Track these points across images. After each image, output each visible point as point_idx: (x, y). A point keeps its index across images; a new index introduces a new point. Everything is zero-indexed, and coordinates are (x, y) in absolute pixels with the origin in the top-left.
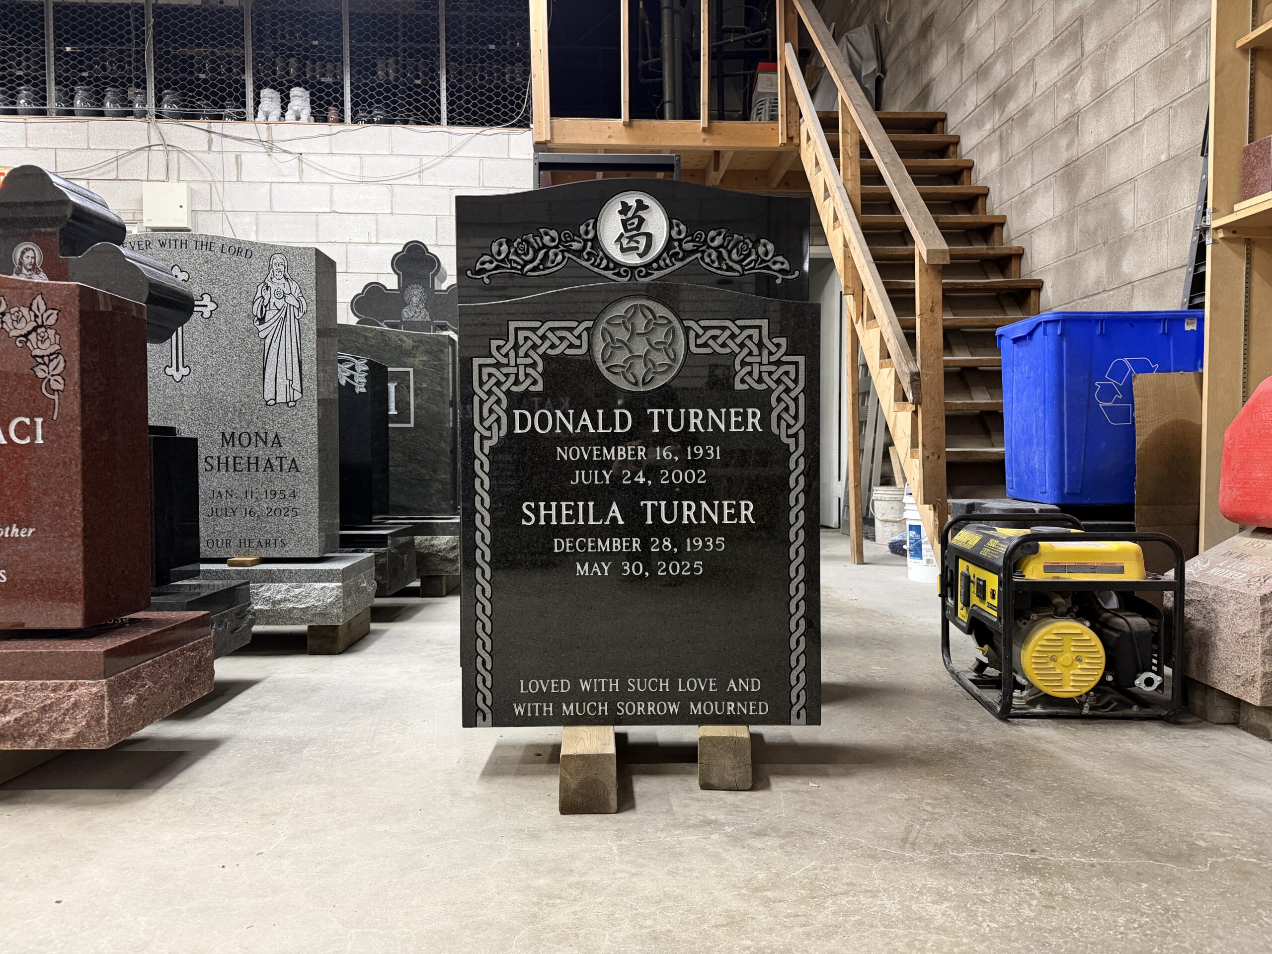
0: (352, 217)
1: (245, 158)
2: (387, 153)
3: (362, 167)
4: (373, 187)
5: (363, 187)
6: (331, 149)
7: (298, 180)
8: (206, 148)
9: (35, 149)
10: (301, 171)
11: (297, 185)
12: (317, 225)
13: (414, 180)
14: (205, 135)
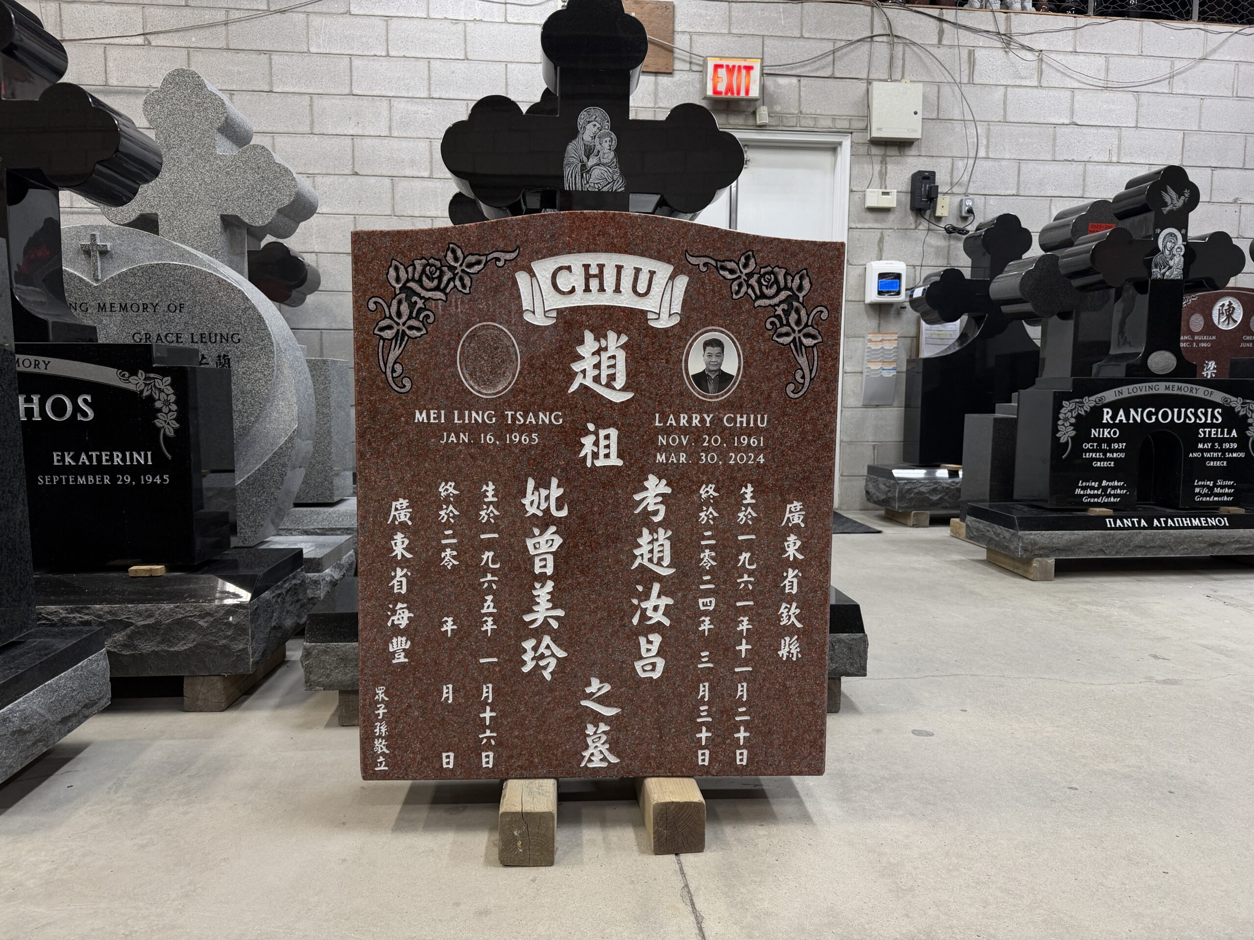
0: (1093, 130)
1: (978, 53)
2: (1135, 53)
3: (1107, 70)
4: (1119, 95)
5: (1107, 94)
6: (1075, 47)
7: (1036, 84)
8: (935, 41)
9: (740, 36)
10: (1041, 73)
11: (1035, 90)
12: (1055, 139)
13: (1163, 87)
14: (934, 23)
